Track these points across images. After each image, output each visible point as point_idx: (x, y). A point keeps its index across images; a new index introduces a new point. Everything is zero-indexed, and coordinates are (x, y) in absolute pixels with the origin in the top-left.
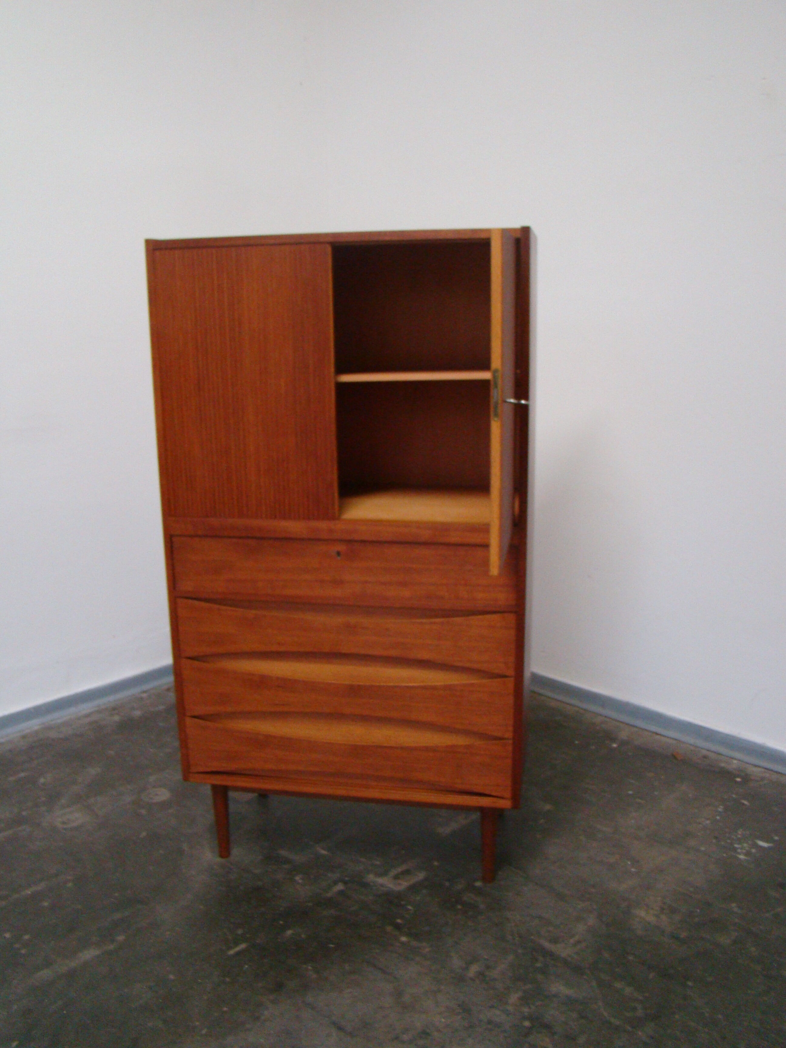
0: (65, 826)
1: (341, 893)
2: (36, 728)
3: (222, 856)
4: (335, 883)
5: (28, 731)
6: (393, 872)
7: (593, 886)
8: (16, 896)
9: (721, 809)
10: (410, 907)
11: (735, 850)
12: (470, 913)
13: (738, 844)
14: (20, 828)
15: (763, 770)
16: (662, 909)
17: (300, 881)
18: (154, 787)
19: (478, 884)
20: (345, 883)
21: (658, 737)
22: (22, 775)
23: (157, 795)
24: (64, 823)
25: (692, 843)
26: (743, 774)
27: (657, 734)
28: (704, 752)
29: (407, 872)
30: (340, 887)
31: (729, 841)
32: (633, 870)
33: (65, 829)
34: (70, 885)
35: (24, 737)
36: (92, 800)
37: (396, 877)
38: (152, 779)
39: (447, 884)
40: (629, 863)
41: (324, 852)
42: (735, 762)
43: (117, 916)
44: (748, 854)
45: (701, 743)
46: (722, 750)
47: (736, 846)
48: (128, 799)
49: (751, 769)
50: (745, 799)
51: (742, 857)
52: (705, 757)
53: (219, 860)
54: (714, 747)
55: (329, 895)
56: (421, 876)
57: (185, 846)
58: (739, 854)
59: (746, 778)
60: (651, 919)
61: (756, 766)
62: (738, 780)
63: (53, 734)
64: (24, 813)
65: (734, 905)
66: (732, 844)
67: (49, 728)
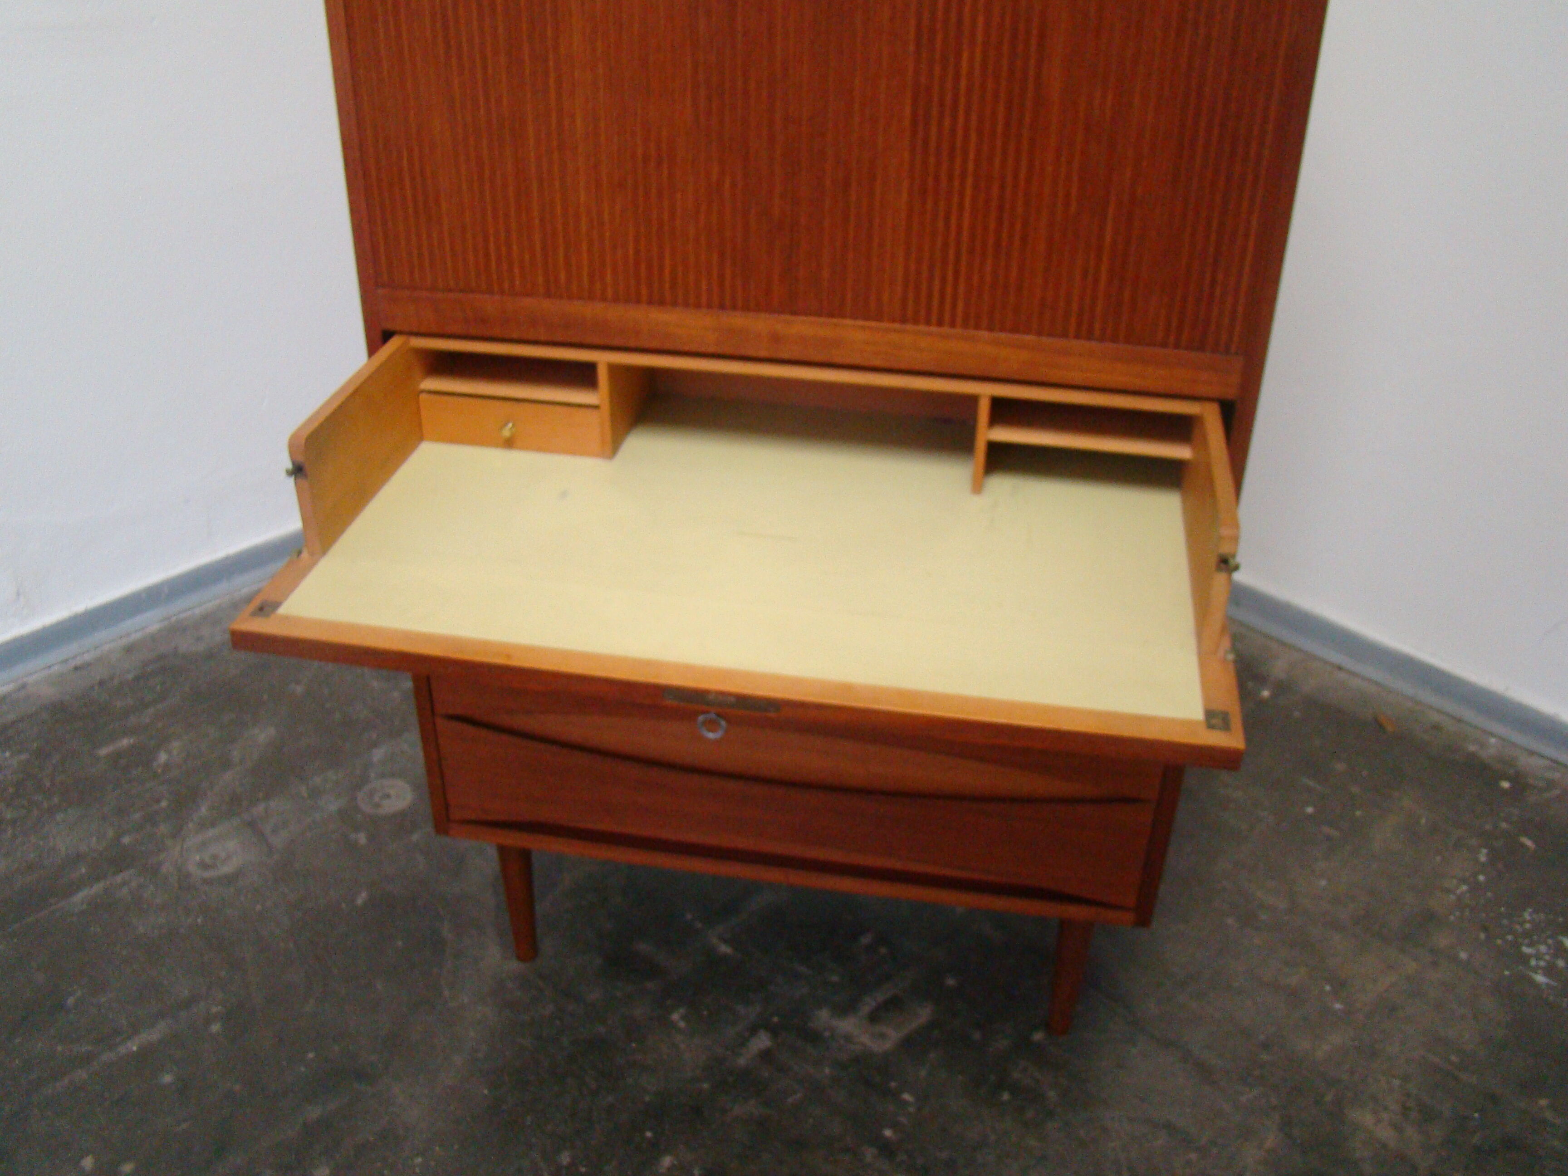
0: (207, 874)
1: (766, 1055)
2: (155, 627)
3: (520, 958)
4: (753, 1030)
5: (138, 636)
6: (868, 1004)
7: (1266, 1046)
8: (107, 1056)
9: (1483, 857)
10: (907, 1097)
11: (1524, 959)
12: (1030, 1114)
13: (1529, 945)
14: (119, 878)
15: (1547, 763)
16: (1405, 1109)
17: (682, 1024)
18: (383, 776)
19: (1038, 1036)
20: (774, 1031)
21: (1342, 676)
22: (125, 742)
23: (388, 796)
24: (204, 866)
25: (1442, 940)
26: (1511, 772)
27: (1340, 668)
28: (1435, 717)
29: (894, 1005)
30: (762, 1041)
31: (1510, 937)
32: (1338, 1006)
33: (208, 882)
34: (216, 1028)
35: (129, 649)
36: (260, 808)
37: (874, 1018)
38: (378, 754)
39: (977, 1036)
40: (1328, 988)
41: (725, 949)
42: (1493, 740)
43: (314, 1112)
44: (1550, 970)
45: (1428, 697)
46: (1469, 715)
47: (1526, 950)
48: (332, 805)
49: (1526, 762)
50: (1527, 834)
51: (1540, 978)
52: (1436, 727)
53: (514, 965)
54: (1450, 707)
55: (742, 1061)
56: (924, 1014)
57: (446, 932)
58: (1535, 969)
59: (1520, 782)
60: (1385, 1133)
61: (1532, 753)
62: (1505, 785)
63: (186, 645)
64: (126, 840)
65: (1543, 1102)
66: (1516, 945)
67: (176, 629)
